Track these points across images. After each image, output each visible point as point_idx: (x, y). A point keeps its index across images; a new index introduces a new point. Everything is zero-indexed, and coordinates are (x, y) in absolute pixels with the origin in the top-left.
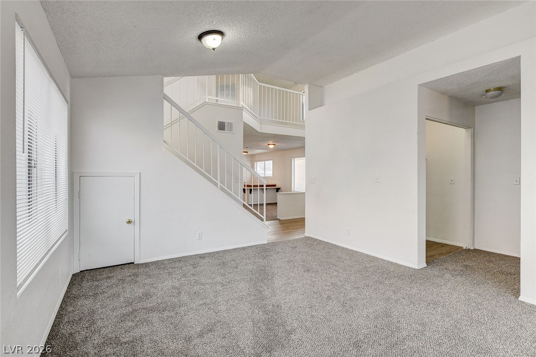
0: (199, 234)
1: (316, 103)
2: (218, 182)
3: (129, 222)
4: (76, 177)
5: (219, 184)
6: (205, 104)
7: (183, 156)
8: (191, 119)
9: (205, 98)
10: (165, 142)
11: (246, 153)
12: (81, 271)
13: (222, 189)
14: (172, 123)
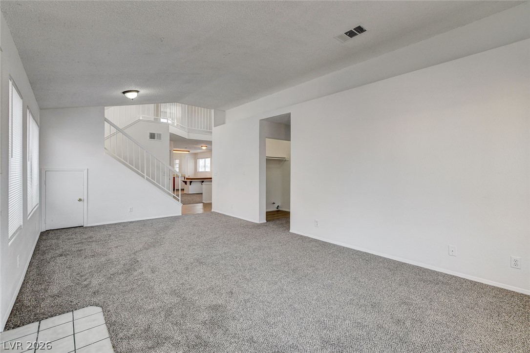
0: (130, 208)
1: (220, 122)
2: (145, 175)
3: (80, 200)
4: (43, 172)
5: (146, 176)
6: (139, 120)
7: (119, 157)
8: (124, 134)
9: (140, 117)
10: (105, 148)
11: (188, 152)
12: (47, 231)
13: (147, 179)
14: (111, 136)
